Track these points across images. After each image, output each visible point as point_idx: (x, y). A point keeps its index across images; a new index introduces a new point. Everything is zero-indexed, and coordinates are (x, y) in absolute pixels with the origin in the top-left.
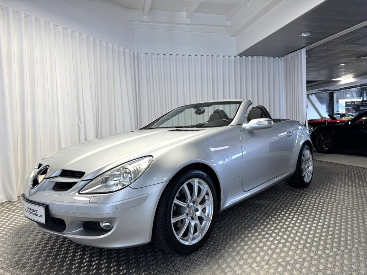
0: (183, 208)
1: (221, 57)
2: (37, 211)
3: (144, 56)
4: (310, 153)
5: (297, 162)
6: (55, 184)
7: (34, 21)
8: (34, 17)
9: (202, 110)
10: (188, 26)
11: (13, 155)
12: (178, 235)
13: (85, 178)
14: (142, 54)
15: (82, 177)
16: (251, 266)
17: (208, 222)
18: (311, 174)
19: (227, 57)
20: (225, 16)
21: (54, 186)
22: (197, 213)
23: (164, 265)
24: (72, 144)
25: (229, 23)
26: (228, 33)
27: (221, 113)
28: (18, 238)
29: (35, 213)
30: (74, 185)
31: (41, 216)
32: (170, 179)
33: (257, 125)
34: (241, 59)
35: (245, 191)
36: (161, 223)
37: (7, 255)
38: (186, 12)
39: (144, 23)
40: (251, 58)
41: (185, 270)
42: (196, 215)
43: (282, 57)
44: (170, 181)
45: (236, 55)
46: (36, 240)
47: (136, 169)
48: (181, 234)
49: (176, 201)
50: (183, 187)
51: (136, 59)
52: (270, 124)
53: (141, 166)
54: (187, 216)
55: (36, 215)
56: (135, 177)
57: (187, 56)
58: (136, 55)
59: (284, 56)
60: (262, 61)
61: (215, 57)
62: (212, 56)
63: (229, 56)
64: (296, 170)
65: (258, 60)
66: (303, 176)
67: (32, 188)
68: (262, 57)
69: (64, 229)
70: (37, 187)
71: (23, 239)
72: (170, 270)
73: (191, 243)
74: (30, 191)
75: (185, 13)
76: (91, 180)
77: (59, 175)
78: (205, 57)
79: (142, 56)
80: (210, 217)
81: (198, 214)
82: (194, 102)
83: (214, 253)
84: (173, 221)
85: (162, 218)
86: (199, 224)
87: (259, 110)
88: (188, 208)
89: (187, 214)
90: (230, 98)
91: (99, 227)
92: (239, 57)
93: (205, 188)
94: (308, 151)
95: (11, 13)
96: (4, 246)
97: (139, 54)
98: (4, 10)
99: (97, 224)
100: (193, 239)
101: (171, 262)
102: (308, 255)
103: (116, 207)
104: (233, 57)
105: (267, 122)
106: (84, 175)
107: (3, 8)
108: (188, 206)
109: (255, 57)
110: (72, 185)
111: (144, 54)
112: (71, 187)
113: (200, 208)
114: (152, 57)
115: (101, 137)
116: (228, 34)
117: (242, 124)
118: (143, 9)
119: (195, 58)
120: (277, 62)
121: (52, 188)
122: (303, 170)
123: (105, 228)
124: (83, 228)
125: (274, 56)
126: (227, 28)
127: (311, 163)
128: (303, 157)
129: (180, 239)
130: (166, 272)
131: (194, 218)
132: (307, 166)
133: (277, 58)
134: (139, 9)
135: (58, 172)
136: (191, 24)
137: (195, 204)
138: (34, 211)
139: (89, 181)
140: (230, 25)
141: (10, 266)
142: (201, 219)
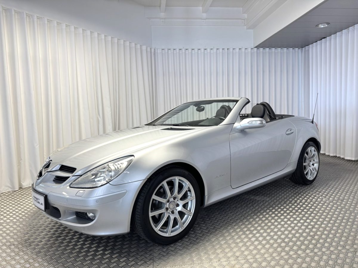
0: (161, 204)
1: (237, 50)
2: (39, 199)
3: (161, 51)
4: (316, 150)
5: (299, 159)
6: (55, 176)
7: (56, 25)
8: (56, 22)
9: (203, 107)
10: (204, 20)
11: (38, 146)
12: (156, 227)
13: (76, 173)
14: (159, 50)
15: (73, 172)
16: (219, 260)
17: (190, 216)
18: (316, 172)
19: (243, 50)
20: (241, 8)
21: (55, 179)
22: (177, 207)
23: (142, 253)
24: (91, 136)
25: (246, 16)
26: (245, 25)
27: (227, 108)
28: (32, 219)
29: (38, 201)
30: (67, 179)
31: (42, 204)
32: (148, 178)
33: (248, 125)
34: (258, 52)
35: (233, 188)
36: (139, 216)
37: (20, 234)
38: (202, 6)
39: (162, 20)
40: (269, 50)
41: (160, 258)
42: (176, 210)
43: (302, 48)
44: (148, 179)
45: (253, 48)
46: (46, 222)
47: (117, 168)
48: (159, 227)
49: (154, 197)
50: (163, 184)
51: (153, 55)
52: (262, 123)
53: (122, 165)
54: (167, 211)
55: (39, 203)
56: (115, 175)
57: (202, 50)
58: (153, 51)
59: (305, 47)
60: (281, 53)
61: (231, 50)
62: (228, 49)
63: (246, 49)
64: (297, 167)
65: (276, 52)
66: (305, 173)
67: (38, 180)
68: (280, 48)
69: (60, 217)
70: (41, 178)
71: (36, 221)
72: (146, 257)
73: (170, 234)
74: (37, 181)
75: (201, 8)
76: (81, 175)
77: (58, 169)
78: (221, 50)
79: (159, 52)
80: (191, 211)
81: (180, 208)
82: (196, 99)
83: (191, 245)
84: (151, 214)
85: (139, 212)
86: (179, 218)
87: (262, 107)
88: (168, 204)
89: (167, 209)
90: (233, 96)
91: (87, 217)
92: (256, 49)
93: (187, 184)
94: (313, 148)
95: (35, 19)
96: (21, 226)
97: (156, 49)
98: (31, 17)
99: (85, 214)
100: (172, 232)
101: (150, 251)
102: (279, 254)
103: (97, 201)
104: (249, 50)
105: (259, 121)
106: (75, 171)
107: (29, 16)
108: (168, 201)
109: (273, 49)
110: (65, 178)
111: (161, 50)
112: (65, 181)
113: (181, 203)
114: (168, 52)
115: (119, 129)
116: (245, 27)
117: (234, 123)
118: (160, 6)
119: (210, 52)
120: (297, 53)
121: (53, 180)
122: (306, 168)
123: (91, 218)
124: (76, 216)
125: (294, 47)
126: (244, 21)
127: (317, 160)
128: (306, 155)
129: (159, 231)
130: (142, 259)
131: (175, 212)
132: (311, 163)
133: (297, 49)
134: (157, 6)
135: (58, 167)
136: (207, 19)
137: (176, 200)
138: (37, 199)
139: (79, 176)
140: (246, 18)
141: (19, 243)
142: (181, 214)
